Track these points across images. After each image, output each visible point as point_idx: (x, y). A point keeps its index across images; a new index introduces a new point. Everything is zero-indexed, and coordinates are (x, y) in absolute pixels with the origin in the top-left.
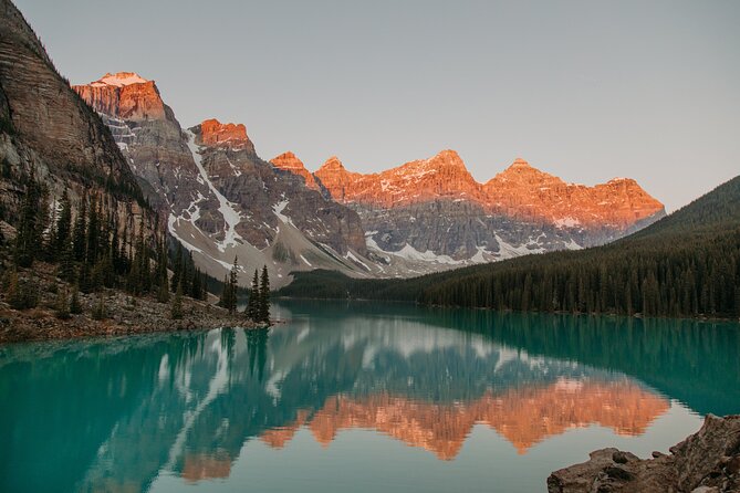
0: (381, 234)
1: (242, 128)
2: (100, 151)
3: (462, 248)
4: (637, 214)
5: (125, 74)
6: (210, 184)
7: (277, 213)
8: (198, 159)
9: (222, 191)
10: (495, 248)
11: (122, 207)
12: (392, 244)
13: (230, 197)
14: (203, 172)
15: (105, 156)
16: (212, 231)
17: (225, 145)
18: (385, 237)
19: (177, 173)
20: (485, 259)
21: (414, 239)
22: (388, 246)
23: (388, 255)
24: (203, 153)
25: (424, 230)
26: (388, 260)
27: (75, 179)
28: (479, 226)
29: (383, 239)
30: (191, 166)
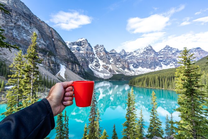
0: (134, 65)
1: (103, 46)
2: (70, 56)
3: (153, 67)
4: (201, 56)
5: (82, 38)
6: (97, 57)
7: (111, 62)
8: (95, 53)
9: (99, 58)
10: (161, 66)
11: (74, 65)
12: (136, 67)
13: (101, 60)
14: (96, 55)
15: (71, 57)
16: (97, 67)
17: (100, 49)
18: (135, 65)
19: (91, 56)
20: (159, 69)
21: (141, 66)
22: (135, 67)
23: (135, 69)
24: (96, 51)
25: (144, 63)
26: (135, 71)
27: (65, 61)
28: (157, 62)
29: (134, 66)
30: (94, 54)
